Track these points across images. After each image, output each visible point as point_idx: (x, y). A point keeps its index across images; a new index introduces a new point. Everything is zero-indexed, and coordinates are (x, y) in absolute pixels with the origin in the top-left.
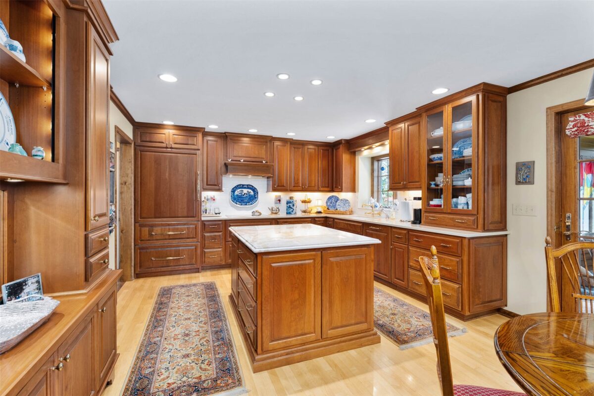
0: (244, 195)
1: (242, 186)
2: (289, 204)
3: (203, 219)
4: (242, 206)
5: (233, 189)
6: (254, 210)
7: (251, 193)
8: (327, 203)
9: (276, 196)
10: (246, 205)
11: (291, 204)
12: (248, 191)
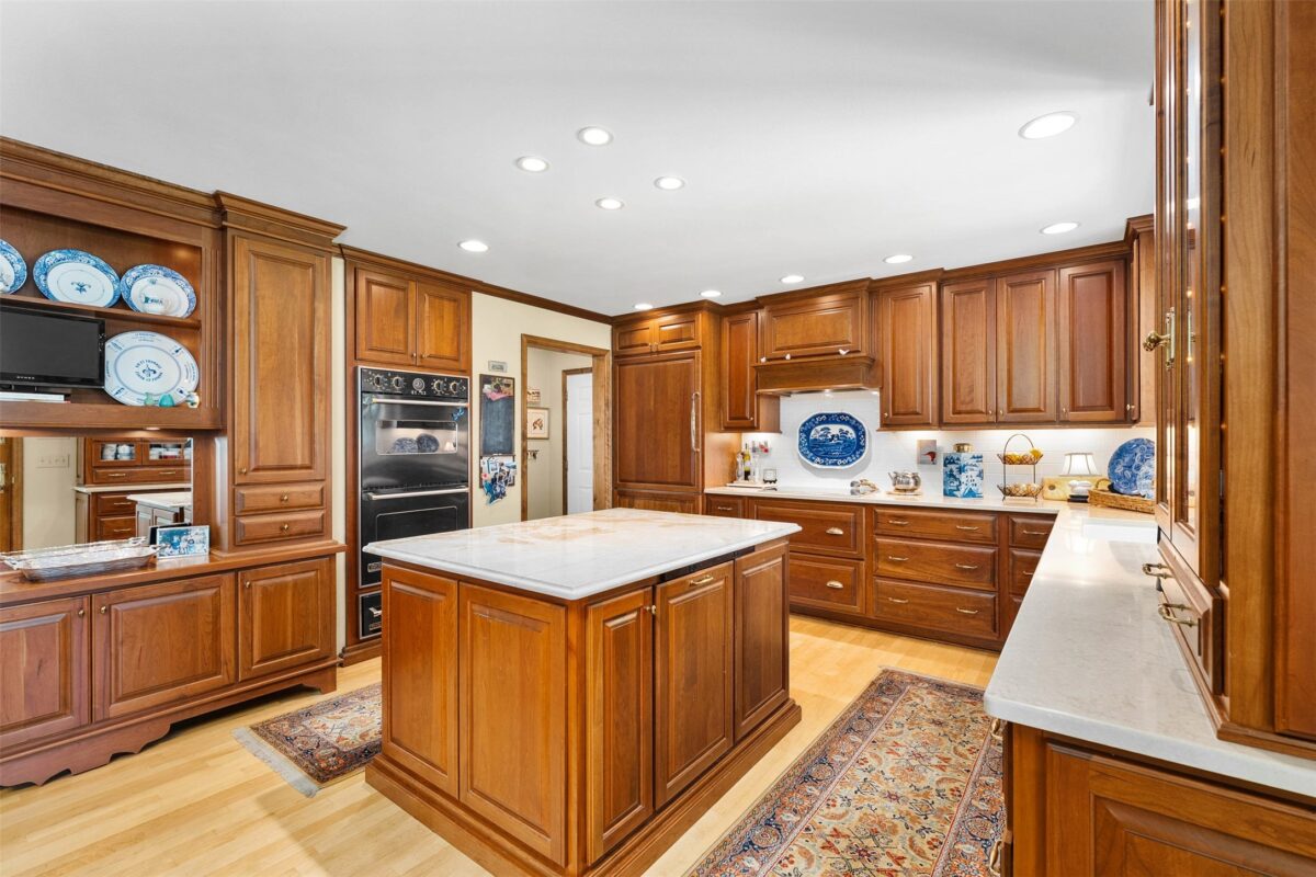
0: (831, 440)
1: (830, 419)
2: (950, 466)
3: (707, 490)
4: (824, 467)
5: (804, 425)
6: (857, 479)
7: (849, 435)
8: (1113, 464)
9: (920, 442)
10: (836, 464)
11: (953, 467)
12: (841, 430)
